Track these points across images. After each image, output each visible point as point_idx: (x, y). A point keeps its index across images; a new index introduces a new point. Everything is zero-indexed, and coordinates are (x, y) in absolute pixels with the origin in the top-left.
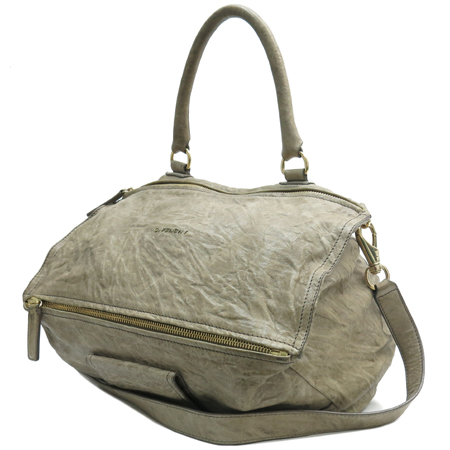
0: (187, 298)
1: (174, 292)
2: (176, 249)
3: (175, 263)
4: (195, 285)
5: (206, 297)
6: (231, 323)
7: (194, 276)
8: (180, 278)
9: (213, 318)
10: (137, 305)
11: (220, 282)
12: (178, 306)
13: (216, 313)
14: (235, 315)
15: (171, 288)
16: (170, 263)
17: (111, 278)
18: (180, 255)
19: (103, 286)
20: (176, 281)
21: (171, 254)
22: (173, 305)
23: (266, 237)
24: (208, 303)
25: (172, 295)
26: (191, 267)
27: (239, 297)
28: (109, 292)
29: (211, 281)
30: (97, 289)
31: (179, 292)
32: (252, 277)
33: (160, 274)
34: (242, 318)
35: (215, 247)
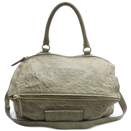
0: (83, 88)
1: (77, 86)
2: (71, 74)
3: (73, 78)
4: (83, 84)
5: (89, 87)
6: (101, 93)
7: (81, 81)
8: (77, 82)
9: (95, 92)
10: (66, 92)
11: (92, 82)
12: (81, 90)
13: (95, 91)
14: (101, 91)
15: (76, 85)
16: (71, 78)
17: (50, 85)
18: (73, 76)
19: (48, 88)
20: (76, 83)
21: (70, 75)
22: (79, 90)
23: (98, 69)
24: (91, 88)
25: (77, 87)
26: (79, 79)
27: (99, 85)
28: (51, 89)
29: (88, 82)
30: (45, 89)
31: (79, 86)
32: (101, 80)
33: (69, 82)
34: (104, 91)
35: (83, 73)
